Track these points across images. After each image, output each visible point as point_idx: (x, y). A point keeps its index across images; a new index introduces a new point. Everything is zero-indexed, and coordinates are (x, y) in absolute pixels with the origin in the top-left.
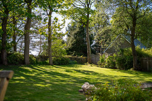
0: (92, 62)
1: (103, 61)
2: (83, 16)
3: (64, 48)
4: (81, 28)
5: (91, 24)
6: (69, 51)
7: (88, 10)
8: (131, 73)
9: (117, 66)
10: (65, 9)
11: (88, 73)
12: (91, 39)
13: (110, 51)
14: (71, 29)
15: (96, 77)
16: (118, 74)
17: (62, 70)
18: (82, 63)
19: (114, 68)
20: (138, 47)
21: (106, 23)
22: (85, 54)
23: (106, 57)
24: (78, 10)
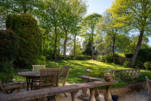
0: (94, 59)
1: (99, 58)
2: (90, 37)
3: (81, 52)
4: (89, 42)
5: (94, 41)
6: (83, 53)
7: (93, 34)
8: (112, 65)
9: (106, 61)
10: (82, 34)
11: (92, 64)
12: (94, 48)
13: (103, 54)
14: (85, 43)
15: (95, 66)
16: (105, 65)
17: (79, 62)
18: (89, 59)
19: (104, 62)
20: (116, 53)
21: (101, 41)
22: (91, 55)
23: (101, 57)
24: (88, 34)
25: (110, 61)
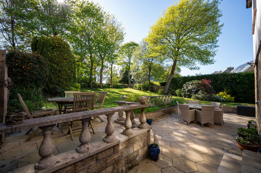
0: (131, 87)
1: (136, 87)
2: (127, 65)
3: (118, 80)
4: (126, 71)
5: (131, 70)
6: (120, 82)
7: (130, 63)
8: (147, 92)
9: (142, 89)
10: (118, 62)
11: (128, 92)
12: (131, 76)
13: (139, 82)
14: (122, 71)
15: (131, 94)
16: (141, 93)
17: (116, 90)
18: (126, 87)
19: (140, 90)
20: (152, 81)
21: (138, 70)
22: (128, 83)
23: (137, 85)
24: (125, 63)
25: (145, 89)
